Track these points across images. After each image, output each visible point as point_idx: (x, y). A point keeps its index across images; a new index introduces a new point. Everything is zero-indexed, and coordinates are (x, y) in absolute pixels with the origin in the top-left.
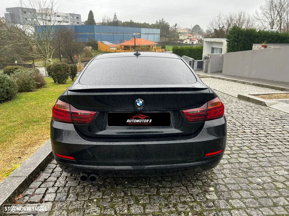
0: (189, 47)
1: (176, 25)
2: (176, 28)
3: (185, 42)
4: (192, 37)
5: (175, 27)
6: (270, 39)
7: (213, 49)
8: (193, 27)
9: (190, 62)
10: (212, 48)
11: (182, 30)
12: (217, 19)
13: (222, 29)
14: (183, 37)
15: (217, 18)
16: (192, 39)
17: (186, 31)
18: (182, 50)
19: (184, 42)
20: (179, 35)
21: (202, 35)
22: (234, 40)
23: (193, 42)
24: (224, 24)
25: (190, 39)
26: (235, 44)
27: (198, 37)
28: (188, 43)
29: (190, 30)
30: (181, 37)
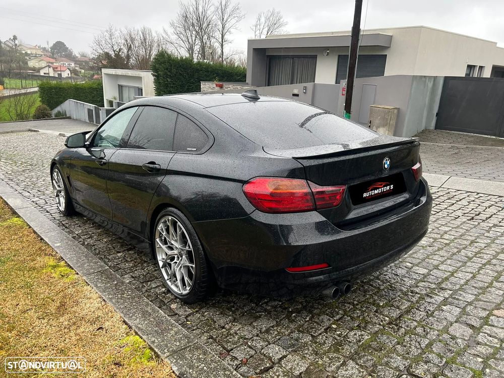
0: (54, 82)
1: (15, 38)
2: (16, 45)
3: (45, 74)
4: (55, 64)
5: (13, 43)
6: (213, 74)
7: (121, 87)
8: (51, 45)
9: (90, 111)
10: (119, 86)
11: (30, 49)
12: (107, 35)
13: (119, 53)
14: (37, 64)
15: (105, 33)
16: (57, 68)
17: (39, 52)
18: (60, 88)
19: (42, 74)
20: (26, 59)
21: (74, 61)
22: (166, 74)
23: (61, 74)
24: (120, 44)
25: (54, 68)
26: (167, 81)
27: (67, 64)
28: (52, 74)
29: (44, 49)
30: (32, 63)
